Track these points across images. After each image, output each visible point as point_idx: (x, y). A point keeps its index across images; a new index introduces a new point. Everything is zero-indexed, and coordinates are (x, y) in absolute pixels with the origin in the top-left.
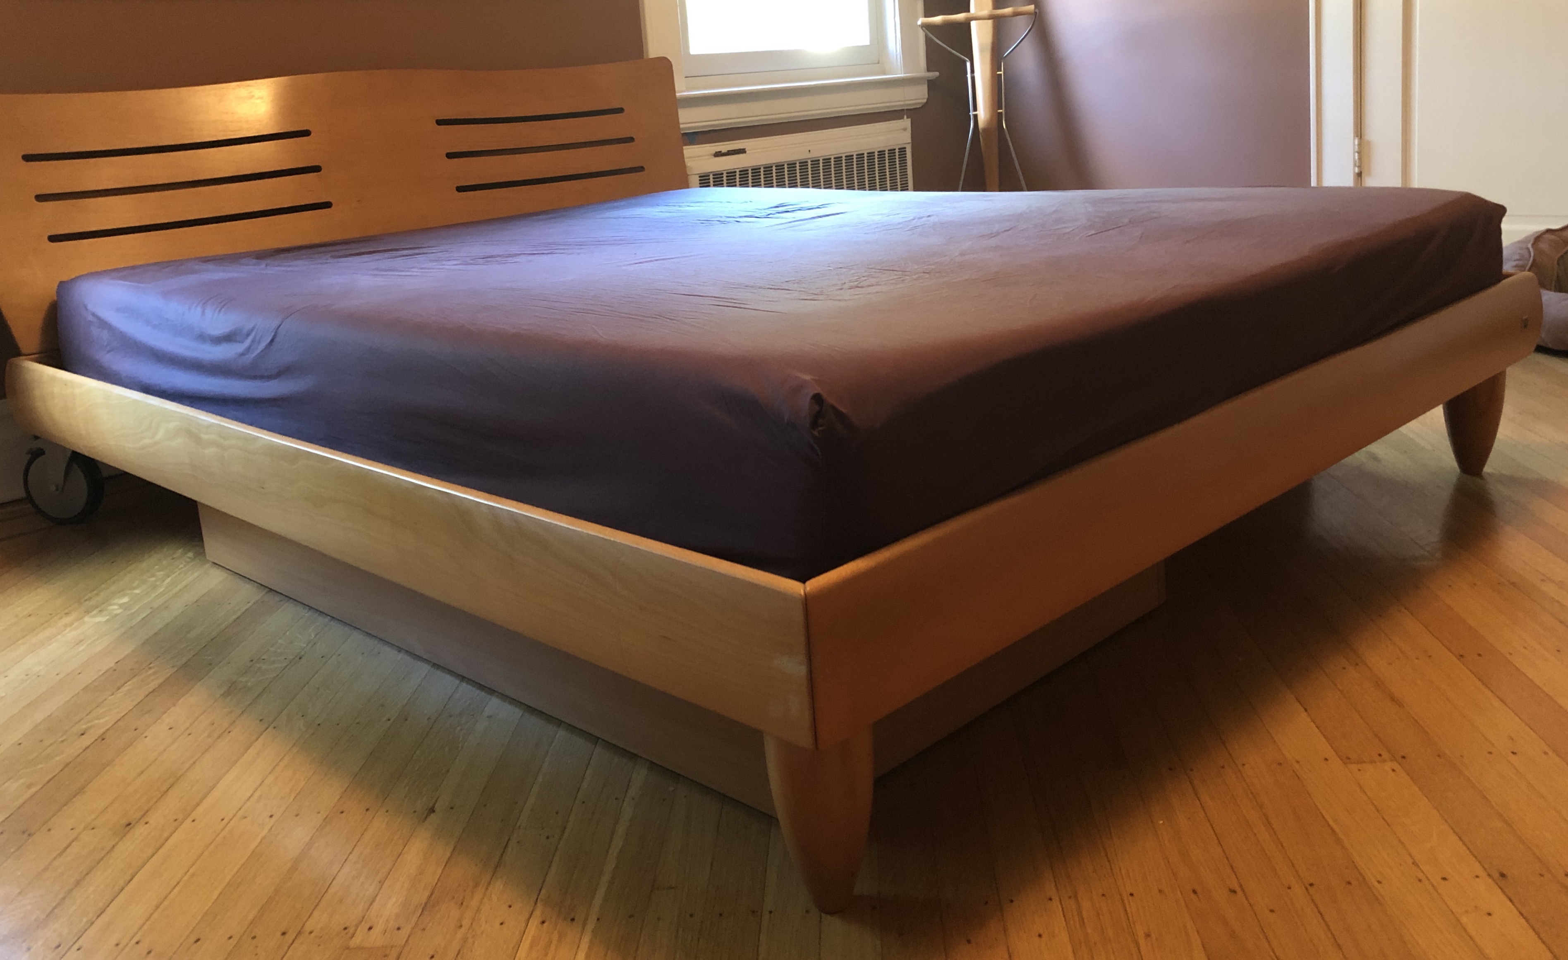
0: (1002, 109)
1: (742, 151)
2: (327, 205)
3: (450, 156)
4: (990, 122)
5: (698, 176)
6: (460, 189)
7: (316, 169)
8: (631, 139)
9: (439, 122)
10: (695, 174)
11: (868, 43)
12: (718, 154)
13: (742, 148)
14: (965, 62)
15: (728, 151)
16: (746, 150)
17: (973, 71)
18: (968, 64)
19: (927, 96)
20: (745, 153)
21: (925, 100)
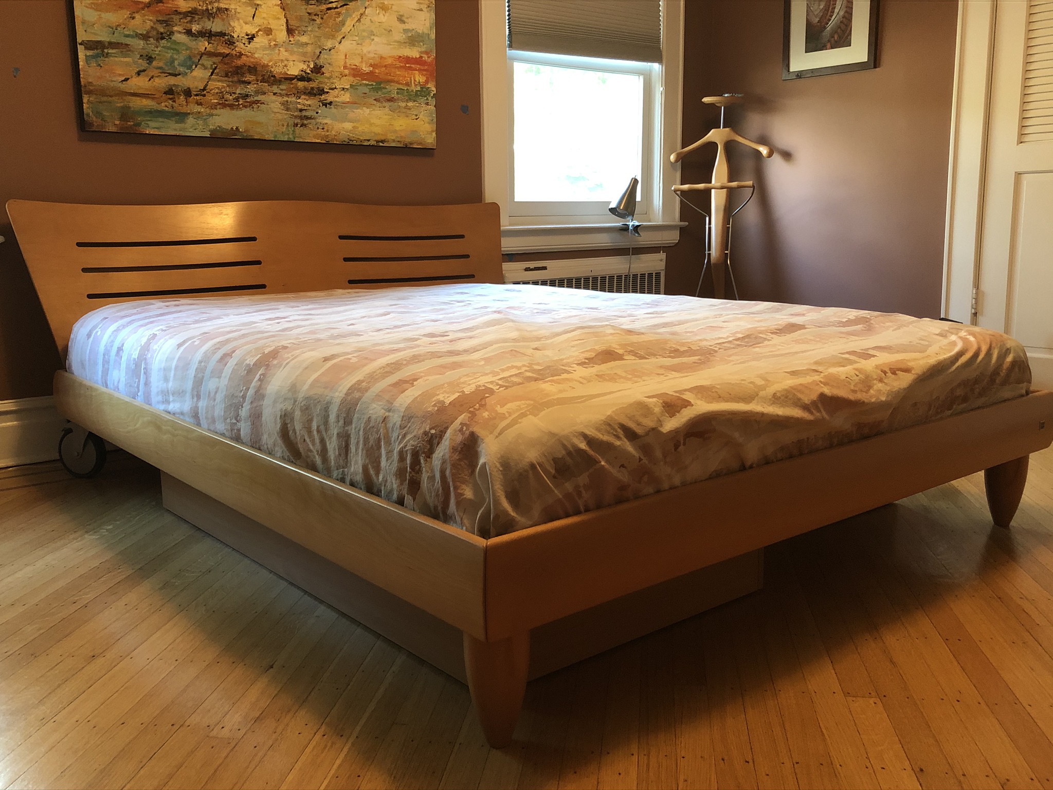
0: (728, 251)
1: (545, 268)
2: (263, 287)
3: (346, 260)
4: (719, 259)
6: (350, 282)
7: (258, 263)
8: (468, 256)
9: (341, 237)
13: (545, 266)
14: (705, 217)
15: (535, 268)
17: (710, 223)
18: (707, 219)
19: (679, 239)
20: (547, 269)
21: (677, 241)
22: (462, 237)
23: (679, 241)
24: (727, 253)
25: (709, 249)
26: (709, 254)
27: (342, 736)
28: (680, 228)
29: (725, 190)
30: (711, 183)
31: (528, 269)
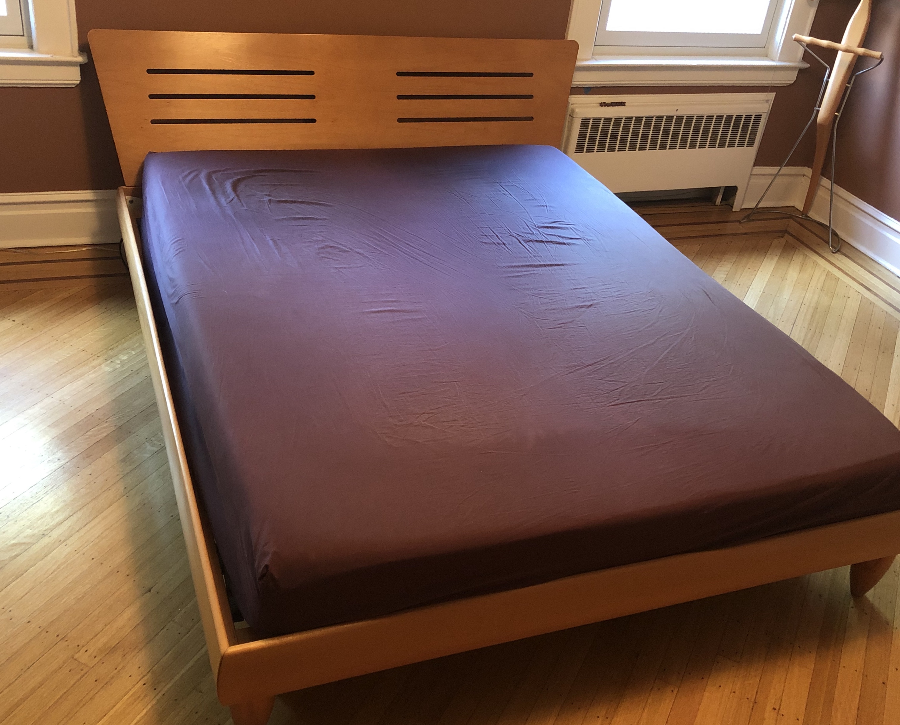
0: (839, 113)
1: (623, 104)
2: (313, 121)
3: (400, 97)
4: (826, 120)
5: (581, 119)
6: (400, 120)
7: (312, 97)
8: (531, 97)
9: (399, 74)
10: (580, 118)
11: (760, 32)
12: (603, 104)
13: (623, 101)
14: (826, 69)
15: (612, 103)
16: (626, 104)
17: (829, 77)
18: (828, 71)
19: (795, 79)
20: (625, 105)
21: (793, 82)
22: (531, 75)
23: (795, 82)
24: (837, 116)
25: (820, 107)
26: (818, 111)
27: (155, 689)
28: (800, 70)
29: (852, 54)
30: (840, 43)
31: (604, 104)
